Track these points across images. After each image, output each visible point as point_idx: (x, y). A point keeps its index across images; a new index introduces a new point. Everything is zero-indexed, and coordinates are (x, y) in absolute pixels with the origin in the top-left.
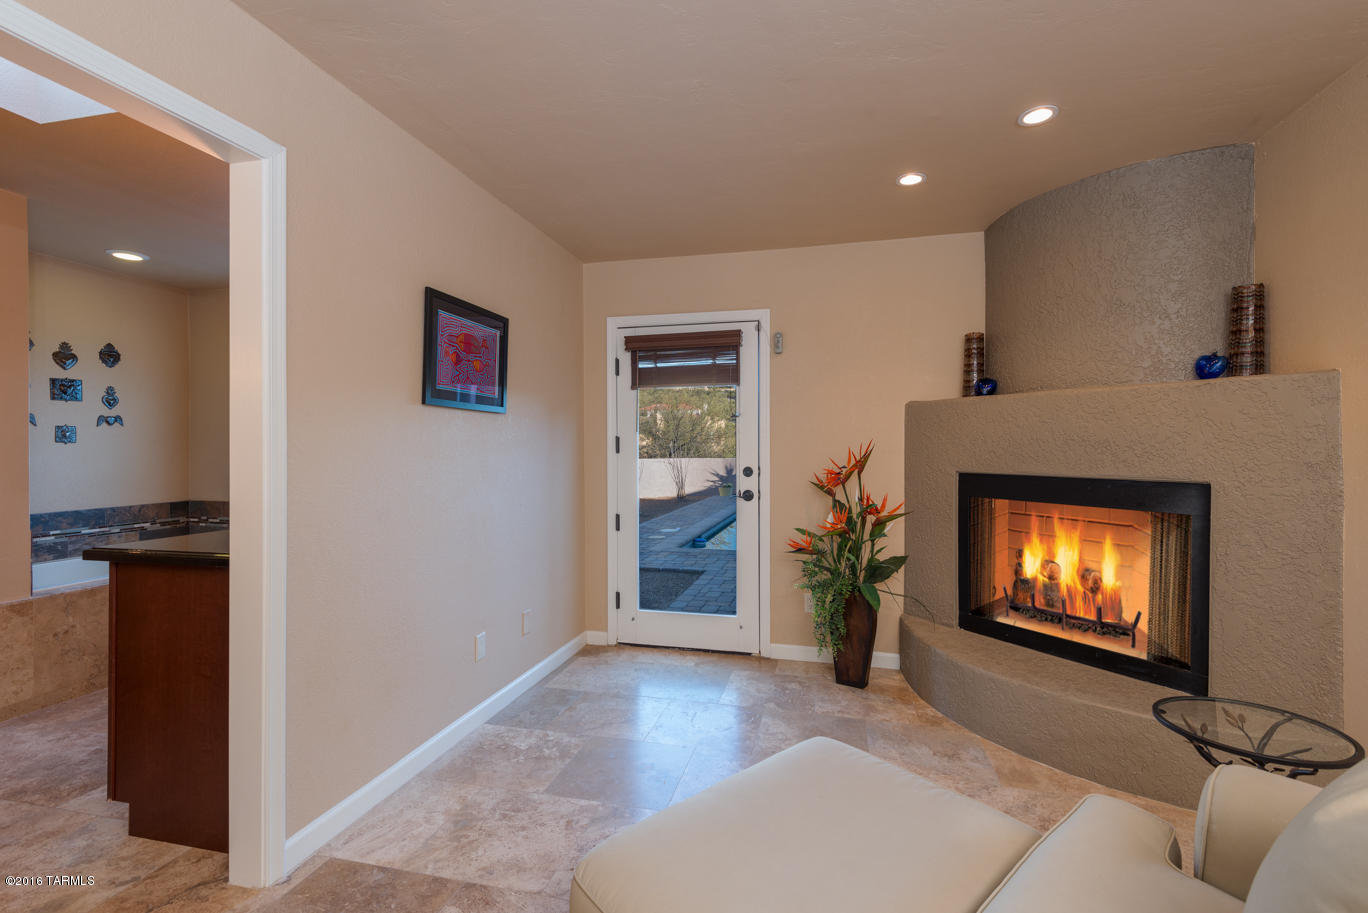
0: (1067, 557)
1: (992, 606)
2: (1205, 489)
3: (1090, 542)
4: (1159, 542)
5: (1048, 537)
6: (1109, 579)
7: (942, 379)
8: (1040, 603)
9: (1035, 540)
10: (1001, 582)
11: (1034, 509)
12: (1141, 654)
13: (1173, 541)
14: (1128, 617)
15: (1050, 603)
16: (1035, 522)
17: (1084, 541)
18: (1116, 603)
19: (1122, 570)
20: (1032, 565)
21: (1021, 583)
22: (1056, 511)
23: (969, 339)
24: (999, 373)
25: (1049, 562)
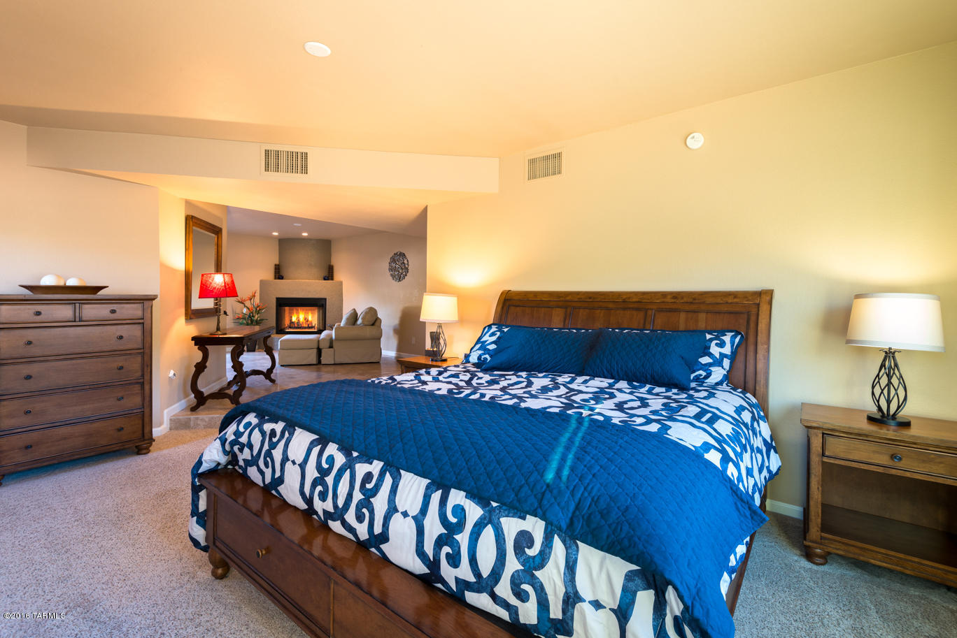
0: (302, 317)
1: (285, 328)
2: (325, 299)
3: (306, 313)
4: (319, 312)
5: (298, 313)
6: (310, 319)
7: (269, 275)
8: (296, 326)
9: (295, 314)
10: (287, 323)
11: (294, 308)
12: (316, 330)
13: (321, 311)
14: (314, 325)
15: (298, 325)
16: (295, 311)
17: (305, 313)
18: (311, 323)
19: (312, 317)
20: (294, 319)
21: (291, 322)
22: (299, 308)
23: (276, 265)
24: (283, 273)
25: (298, 317)
